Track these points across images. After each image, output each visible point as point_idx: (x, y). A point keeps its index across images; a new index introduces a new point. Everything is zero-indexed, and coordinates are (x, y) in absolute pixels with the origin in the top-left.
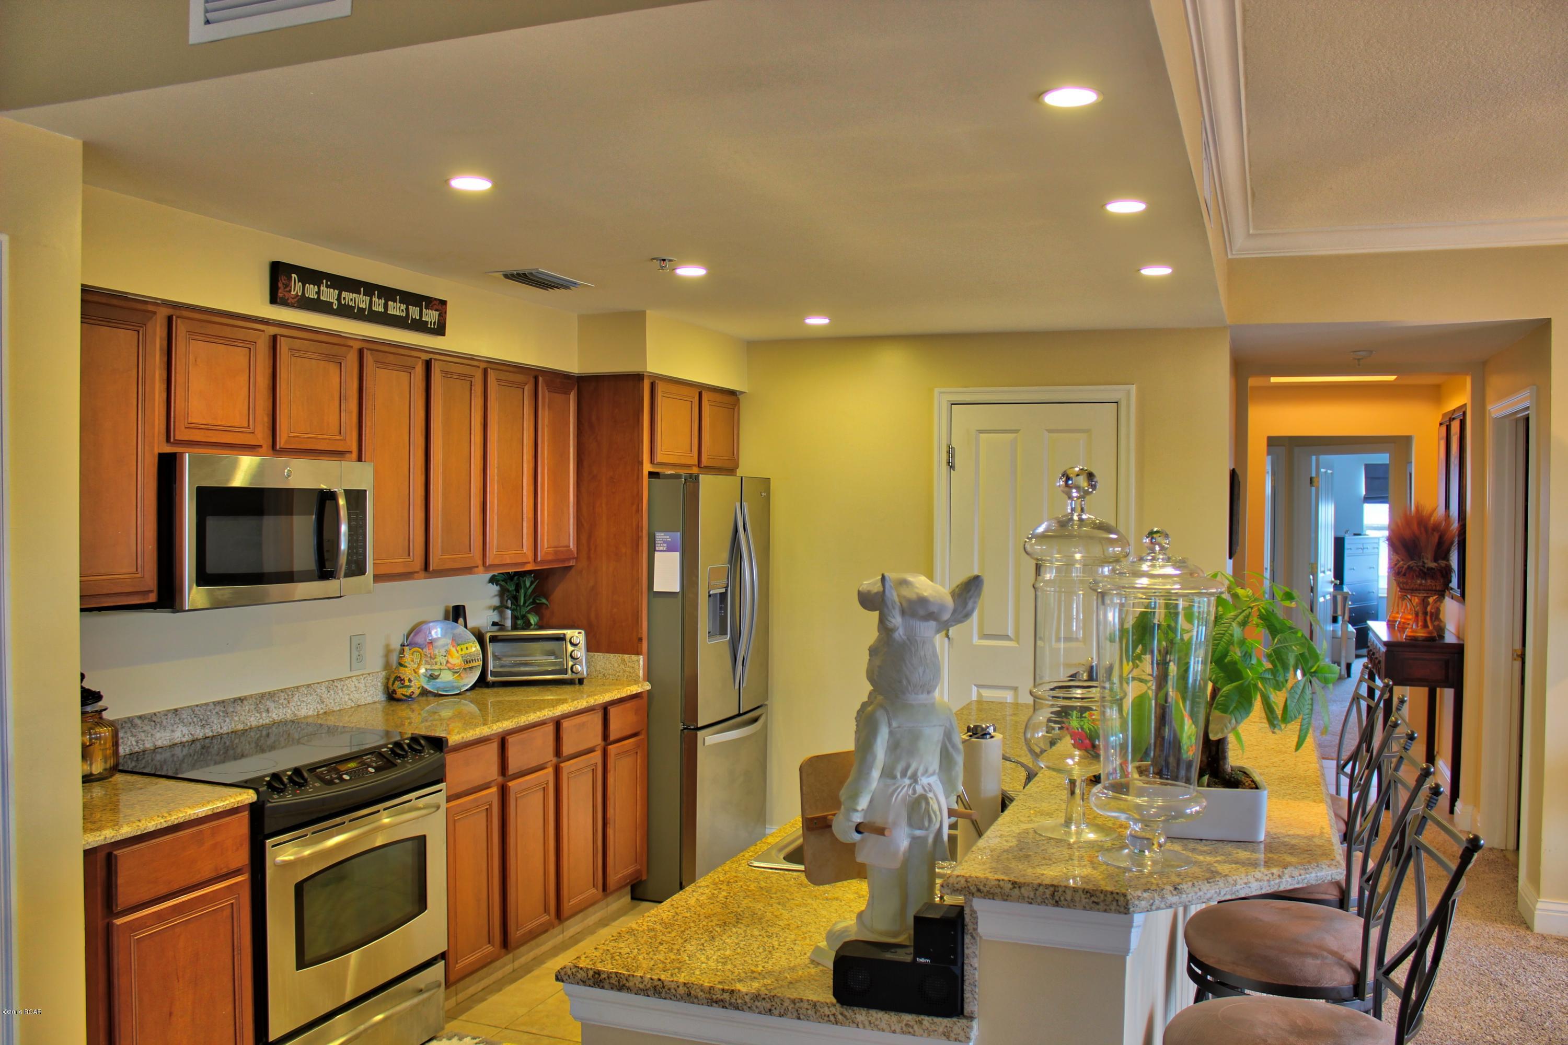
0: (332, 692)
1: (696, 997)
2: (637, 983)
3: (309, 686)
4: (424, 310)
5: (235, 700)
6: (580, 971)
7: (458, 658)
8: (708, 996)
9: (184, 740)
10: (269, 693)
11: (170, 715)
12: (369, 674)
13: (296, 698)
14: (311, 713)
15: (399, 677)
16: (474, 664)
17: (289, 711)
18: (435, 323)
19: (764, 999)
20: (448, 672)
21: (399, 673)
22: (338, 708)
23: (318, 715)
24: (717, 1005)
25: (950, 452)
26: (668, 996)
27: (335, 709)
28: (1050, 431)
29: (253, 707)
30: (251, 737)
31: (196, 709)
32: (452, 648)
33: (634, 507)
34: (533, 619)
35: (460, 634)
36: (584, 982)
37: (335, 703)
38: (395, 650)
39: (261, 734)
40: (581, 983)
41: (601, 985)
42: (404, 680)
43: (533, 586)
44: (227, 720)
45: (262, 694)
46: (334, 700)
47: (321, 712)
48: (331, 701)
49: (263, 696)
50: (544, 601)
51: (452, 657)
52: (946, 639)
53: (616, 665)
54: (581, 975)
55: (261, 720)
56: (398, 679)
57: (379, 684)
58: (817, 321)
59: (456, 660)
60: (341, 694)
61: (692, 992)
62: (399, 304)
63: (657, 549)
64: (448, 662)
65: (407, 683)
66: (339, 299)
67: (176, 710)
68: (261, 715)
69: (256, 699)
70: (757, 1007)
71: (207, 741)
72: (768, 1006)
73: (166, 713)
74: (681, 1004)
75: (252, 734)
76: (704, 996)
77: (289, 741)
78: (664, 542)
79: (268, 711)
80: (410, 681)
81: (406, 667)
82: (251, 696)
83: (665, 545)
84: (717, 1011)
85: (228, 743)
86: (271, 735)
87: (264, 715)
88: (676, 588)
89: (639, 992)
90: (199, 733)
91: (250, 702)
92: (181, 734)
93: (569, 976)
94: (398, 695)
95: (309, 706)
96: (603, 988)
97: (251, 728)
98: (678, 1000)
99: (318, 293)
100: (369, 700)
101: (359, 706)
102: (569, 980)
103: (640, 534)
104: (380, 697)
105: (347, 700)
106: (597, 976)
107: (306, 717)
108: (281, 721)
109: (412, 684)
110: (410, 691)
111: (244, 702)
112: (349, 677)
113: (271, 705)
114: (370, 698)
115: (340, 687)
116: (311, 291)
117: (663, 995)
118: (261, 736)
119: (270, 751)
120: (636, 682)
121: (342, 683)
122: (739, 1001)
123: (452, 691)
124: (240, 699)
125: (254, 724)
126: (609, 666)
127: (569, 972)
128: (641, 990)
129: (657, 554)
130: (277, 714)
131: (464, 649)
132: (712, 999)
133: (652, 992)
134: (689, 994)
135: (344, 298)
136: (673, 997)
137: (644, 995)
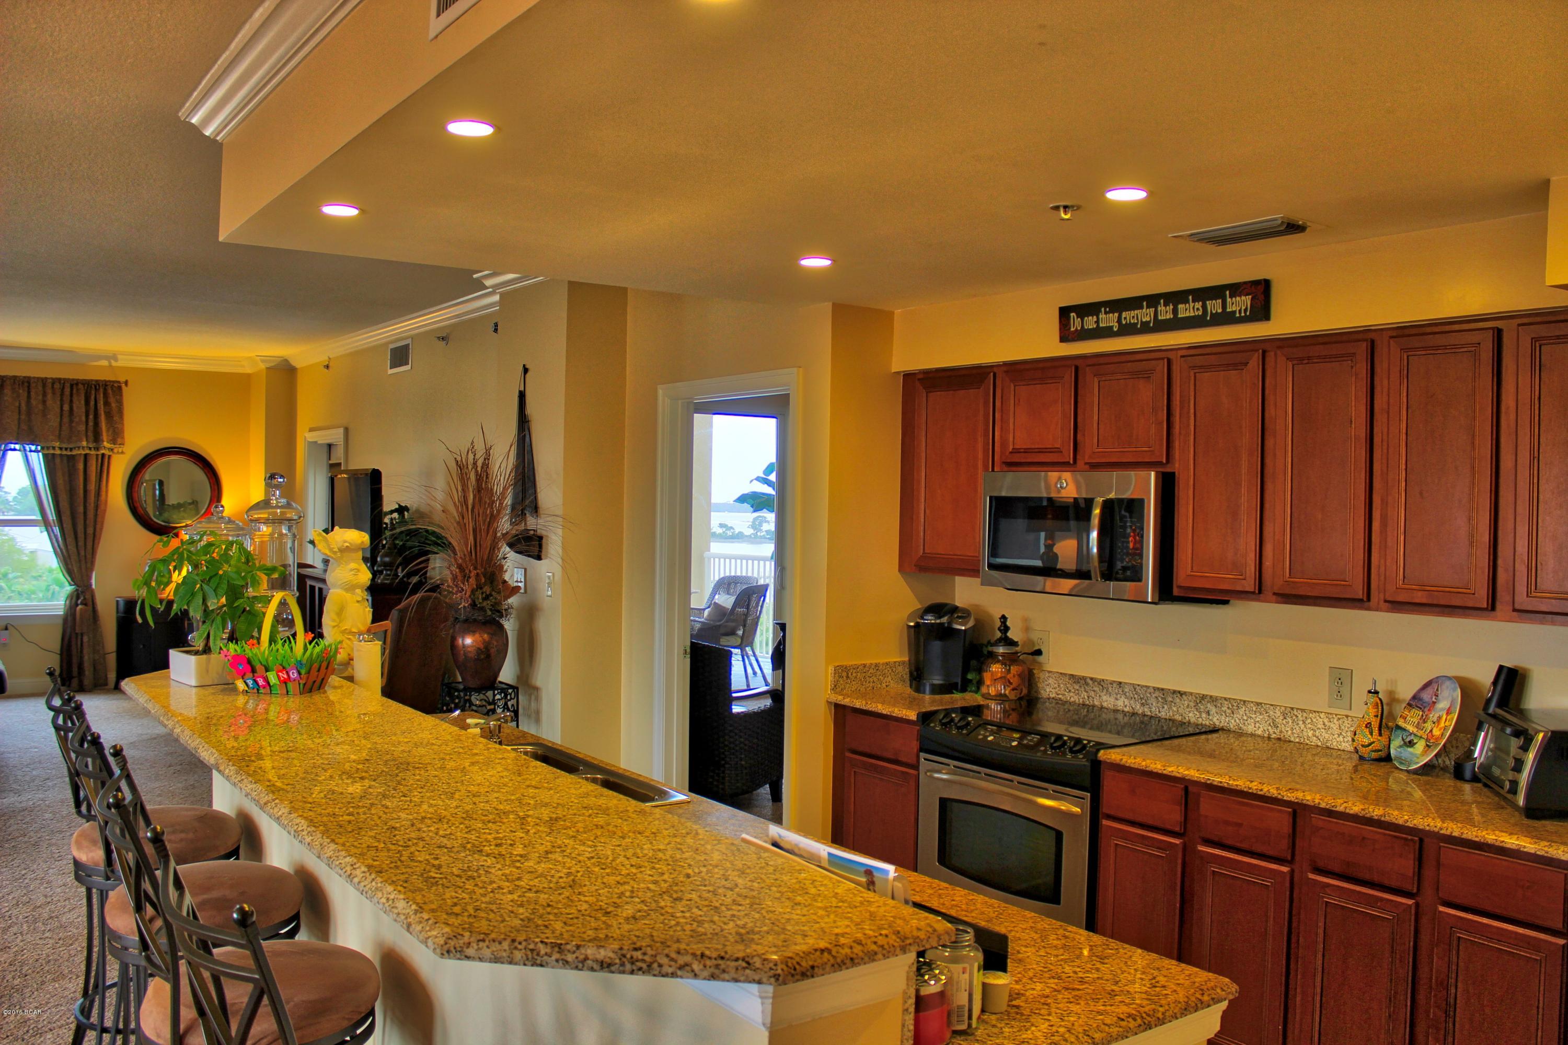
0: (1290, 720)
3: (1258, 704)
4: (1229, 300)
5: (1174, 692)
7: (1440, 730)
9: (1126, 710)
10: (1211, 697)
11: (1115, 685)
13: (1242, 711)
14: (1260, 733)
17: (1233, 721)
18: (1246, 310)
22: (1297, 740)
23: (1269, 738)
27: (1292, 739)
29: (1192, 704)
31: (1138, 688)
32: (1444, 715)
35: (1455, 700)
37: (1293, 733)
38: (1404, 700)
44: (1166, 707)
46: (1292, 729)
48: (1288, 729)
49: (1203, 697)
51: (1438, 727)
59: (1438, 732)
60: (1302, 726)
62: (1192, 305)
64: (1431, 731)
66: (1119, 321)
67: (1120, 683)
71: (1146, 718)
73: (1112, 683)
82: (1191, 694)
85: (1165, 728)
90: (1139, 709)
92: (1122, 703)
95: (1257, 725)
99: (1097, 322)
105: (1310, 735)
107: (1253, 734)
112: (1315, 712)
115: (1301, 718)
116: (1090, 322)
121: (1305, 714)
124: (1179, 692)
135: (1125, 318)
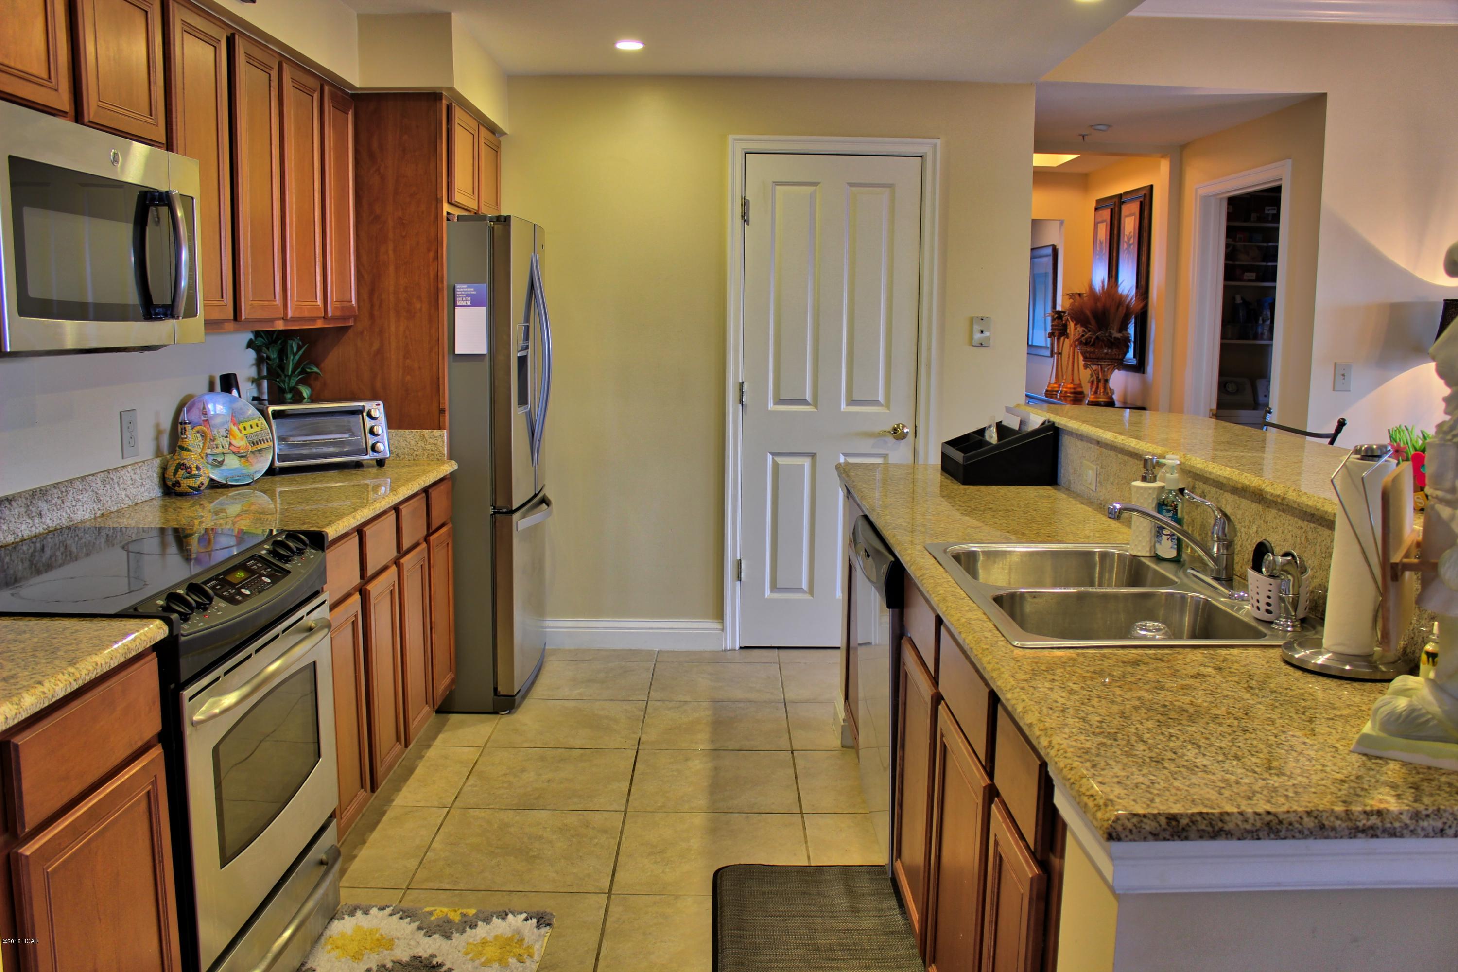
0: (108, 487)
1: (1333, 829)
2: (1240, 823)
3: (83, 478)
6: (1145, 820)
7: (242, 439)
8: (1350, 824)
10: (41, 489)
12: (144, 462)
13: (70, 496)
14: (87, 516)
15: (183, 464)
16: (263, 446)
17: (64, 514)
19: (1428, 816)
20: (232, 457)
21: (182, 459)
22: (116, 508)
23: (95, 518)
24: (1363, 836)
25: (745, 204)
26: (1289, 834)
27: (112, 510)
28: (851, 185)
29: (23, 510)
30: (24, 552)
32: (232, 426)
33: (432, 254)
34: (306, 392)
35: (241, 409)
36: (1155, 836)
37: (112, 502)
38: (165, 431)
39: (35, 548)
40: (1150, 837)
41: (1184, 834)
42: (190, 468)
43: (301, 353)
45: (32, 491)
46: (111, 497)
47: (99, 513)
48: (108, 499)
49: (33, 493)
50: (315, 369)
51: (235, 438)
52: (740, 406)
53: (413, 442)
54: (1149, 826)
55: (33, 529)
56: (181, 466)
57: (155, 475)
58: (629, 46)
59: (240, 442)
60: (117, 489)
61: (1326, 823)
63: (458, 303)
64: (230, 444)
65: (195, 472)
68: (33, 521)
69: (26, 499)
70: (1423, 829)
72: (1439, 824)
74: (1310, 842)
75: (25, 548)
76: (1344, 825)
77: (66, 556)
78: (468, 296)
79: (40, 515)
80: (198, 468)
81: (191, 451)
82: (20, 494)
83: (469, 299)
84: (1361, 844)
86: (46, 549)
87: (37, 521)
88: (483, 349)
89: (1245, 835)
91: (19, 503)
93: (1131, 831)
94: (184, 488)
95: (85, 506)
96: (1187, 838)
97: (23, 540)
98: (1306, 837)
100: (146, 496)
101: (136, 504)
102: (1130, 837)
103: (440, 286)
104: (156, 491)
105: (124, 496)
106: (1174, 823)
107: (83, 522)
108: (56, 529)
109: (201, 472)
110: (199, 482)
111: (13, 503)
112: (124, 467)
113: (43, 506)
114: (146, 494)
115: (116, 481)
117: (1282, 834)
118: (35, 551)
119: (46, 571)
120: (440, 461)
121: (117, 474)
122: (1397, 825)
123: (243, 480)
125: (26, 534)
126: (403, 444)
127: (1129, 825)
128: (1248, 831)
129: (457, 310)
130: (53, 519)
131: (248, 428)
132: (1357, 827)
133: (1265, 833)
134: (1322, 827)
136: (1297, 835)
137: (1253, 838)
